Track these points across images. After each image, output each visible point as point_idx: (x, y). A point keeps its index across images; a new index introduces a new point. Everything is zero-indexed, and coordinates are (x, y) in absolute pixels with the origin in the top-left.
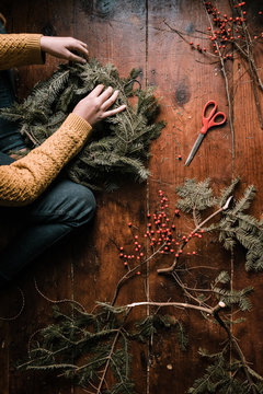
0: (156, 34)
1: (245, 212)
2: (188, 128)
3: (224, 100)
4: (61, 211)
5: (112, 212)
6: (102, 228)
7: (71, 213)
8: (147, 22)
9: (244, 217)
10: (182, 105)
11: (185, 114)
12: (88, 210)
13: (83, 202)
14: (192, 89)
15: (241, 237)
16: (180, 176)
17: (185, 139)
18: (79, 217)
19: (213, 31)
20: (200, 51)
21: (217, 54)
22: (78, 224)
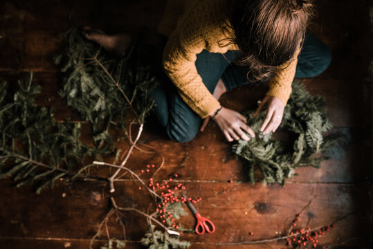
0: (309, 190)
2: (237, 211)
3: (258, 238)
4: (177, 121)
5: (178, 154)
6: (166, 146)
7: (176, 127)
8: (318, 183)
10: (255, 208)
11: (249, 210)
12: (178, 138)
13: (184, 135)
14: (267, 215)
16: (203, 205)
17: (230, 209)
18: (173, 133)
19: (308, 231)
20: (294, 221)
21: (290, 234)
22: (168, 132)
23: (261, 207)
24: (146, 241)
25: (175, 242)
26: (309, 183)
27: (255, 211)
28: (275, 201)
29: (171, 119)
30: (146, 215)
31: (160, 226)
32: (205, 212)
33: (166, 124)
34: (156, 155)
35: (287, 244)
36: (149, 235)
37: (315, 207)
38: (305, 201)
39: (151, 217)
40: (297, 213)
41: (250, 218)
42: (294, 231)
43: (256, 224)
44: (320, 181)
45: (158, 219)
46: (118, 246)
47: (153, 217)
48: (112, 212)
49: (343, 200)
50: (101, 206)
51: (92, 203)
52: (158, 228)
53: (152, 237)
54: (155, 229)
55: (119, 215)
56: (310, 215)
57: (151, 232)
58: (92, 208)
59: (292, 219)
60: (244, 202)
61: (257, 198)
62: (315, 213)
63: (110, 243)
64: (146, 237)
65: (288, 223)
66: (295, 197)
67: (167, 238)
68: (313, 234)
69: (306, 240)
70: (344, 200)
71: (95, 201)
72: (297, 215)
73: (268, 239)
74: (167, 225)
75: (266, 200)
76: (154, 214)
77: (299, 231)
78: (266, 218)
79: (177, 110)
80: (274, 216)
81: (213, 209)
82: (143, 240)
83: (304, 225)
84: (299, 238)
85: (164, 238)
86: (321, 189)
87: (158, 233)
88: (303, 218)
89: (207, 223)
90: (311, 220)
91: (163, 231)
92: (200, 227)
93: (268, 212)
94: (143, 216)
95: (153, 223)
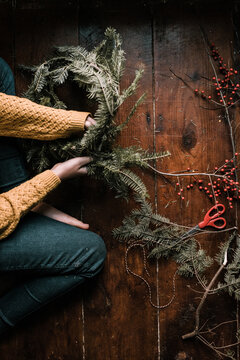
4: (77, 264)
6: (112, 270)
8: (153, 69)
10: (188, 150)
11: (192, 158)
12: (100, 261)
14: (198, 133)
19: (217, 80)
20: (204, 98)
21: (222, 103)
22: (93, 275)
23: (187, 142)
26: (154, 80)
27: (193, 151)
28: (180, 126)
30: (205, 296)
31: (218, 276)
32: (196, 215)
35: (233, 107)
36: (231, 289)
37: (184, 71)
38: (177, 85)
39: (207, 290)
40: (193, 95)
41: (202, 157)
42: (218, 98)
43: (209, 148)
44: (151, 66)
47: (207, 285)
48: (201, 338)
49: (174, 36)
50: (193, 351)
52: (221, 279)
53: (233, 286)
54: (224, 282)
56: (196, 77)
57: (228, 287)
59: (201, 101)
61: (176, 148)
62: (192, 71)
64: (234, 294)
65: (206, 106)
66: (173, 98)
67: (233, 266)
68: (222, 72)
69: (230, 84)
70: (174, 34)
71: (188, 359)
72: (196, 94)
73: (229, 133)
74: (216, 266)
75: (178, 136)
76: (203, 283)
77: (218, 92)
78: (202, 135)
79: (63, 265)
80: (198, 125)
81: (192, 205)
83: (210, 84)
84: (227, 92)
85: (232, 270)
86: (161, 65)
87: (227, 277)
88: (199, 85)
89: (211, 214)
92: (215, 223)
93: (193, 133)
94: (206, 300)
95: (215, 286)
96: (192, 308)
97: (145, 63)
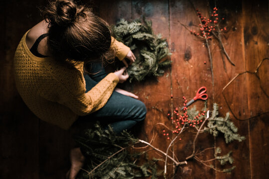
0: (174, 26)
1: (217, 116)
2: (191, 72)
3: (207, 58)
4: (133, 113)
5: (153, 114)
6: (149, 122)
7: (137, 114)
8: (169, 20)
9: (218, 119)
10: (188, 60)
11: (189, 65)
12: (144, 113)
14: (192, 52)
15: (220, 128)
16: (188, 95)
17: (190, 77)
18: (141, 116)
19: (202, 26)
20: (195, 35)
21: (204, 37)
22: (140, 120)
23: (187, 56)
24: (215, 133)
25: (215, 113)
26: (169, 26)
27: (190, 61)
28: (183, 47)
29: (132, 118)
30: (198, 134)
31: (205, 123)
32: (192, 94)
33: (134, 122)
34: (155, 129)
35: (210, 39)
36: (211, 131)
37: (186, 22)
38: (181, 28)
39: (199, 130)
40: (190, 33)
41: (194, 64)
42: (202, 34)
43: (198, 60)
44: (168, 19)
45: (199, 125)
46: (220, 152)
47: (199, 129)
48: (196, 158)
50: (192, 166)
51: (190, 173)
52: (206, 125)
53: (212, 129)
54: (207, 127)
55: (199, 152)
56: (191, 24)
57: (209, 129)
58: (194, 172)
59: (194, 36)
60: (185, 68)
61: (182, 59)
62: (189, 21)
63: (218, 158)
64: (213, 133)
65: (196, 39)
66: (179, 34)
67: (212, 118)
68: (204, 23)
69: (207, 27)
70: (180, 3)
71: (189, 171)
72: (191, 33)
73: (208, 51)
74: (203, 119)
75: (183, 53)
76: (197, 128)
77: (202, 31)
78: (195, 53)
79: (125, 114)
80: (192, 48)
81: (190, 89)
82: (214, 135)
83: (198, 28)
84: (207, 32)
85: (212, 121)
86: (173, 18)
87: (209, 125)
88: (193, 29)
89: (200, 92)
90: (194, 24)
91: (207, 121)
92: (202, 97)
93: (190, 52)
94: (198, 136)
95: (203, 128)
96: (191, 143)
97: (165, 17)
